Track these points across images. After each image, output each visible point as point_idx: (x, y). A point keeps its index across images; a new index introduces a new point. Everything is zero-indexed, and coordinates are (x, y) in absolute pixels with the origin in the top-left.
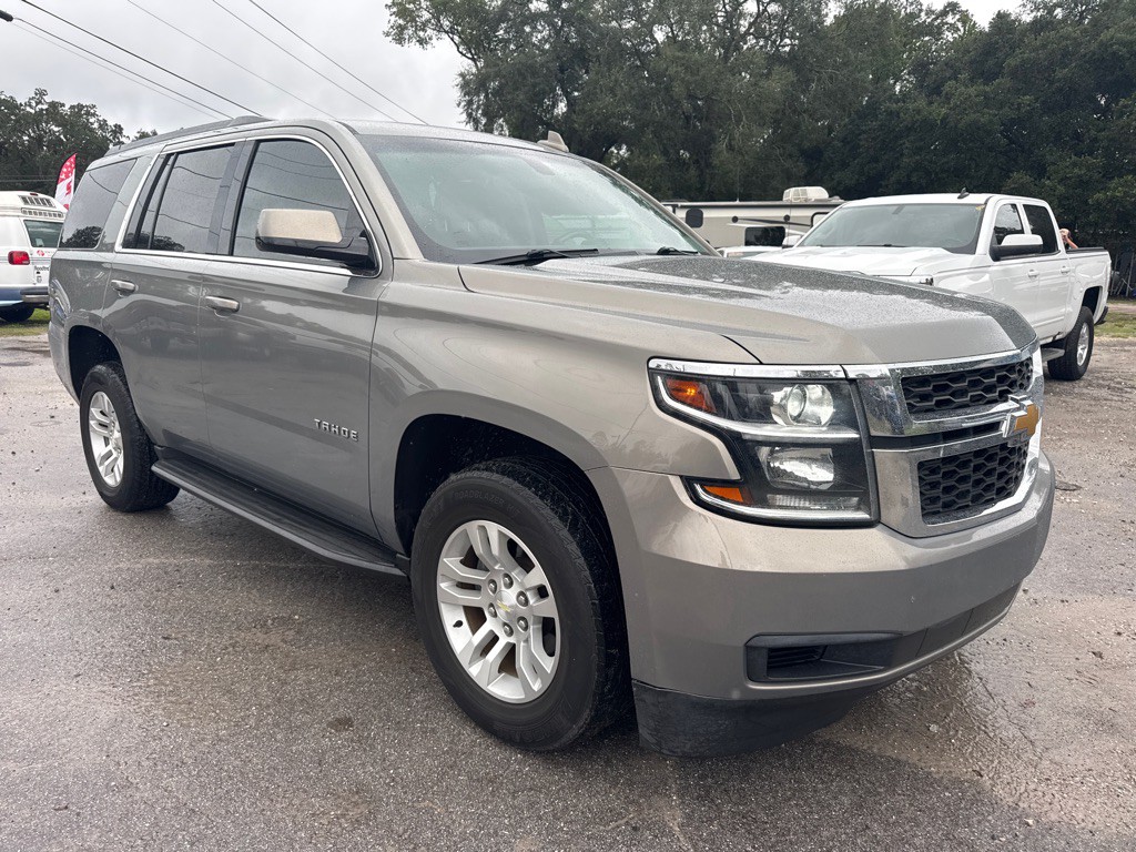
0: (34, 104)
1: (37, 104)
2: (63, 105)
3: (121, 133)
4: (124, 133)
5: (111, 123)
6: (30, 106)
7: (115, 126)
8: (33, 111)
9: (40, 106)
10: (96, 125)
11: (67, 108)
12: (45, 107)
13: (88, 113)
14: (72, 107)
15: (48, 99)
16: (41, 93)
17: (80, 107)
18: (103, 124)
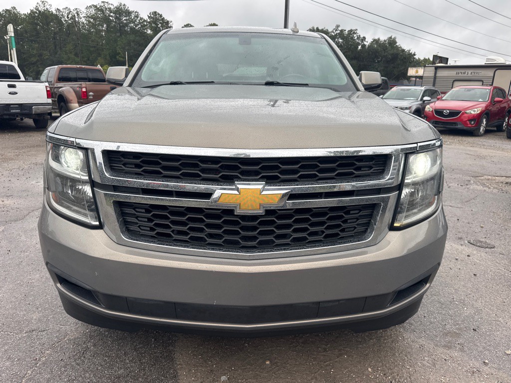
0: (334, 31)
1: (336, 31)
2: (345, 30)
3: (365, 40)
4: (366, 40)
5: (362, 36)
6: (333, 32)
7: (363, 37)
8: (334, 34)
9: (337, 32)
10: (356, 38)
11: (346, 32)
12: (339, 32)
13: (354, 33)
14: (349, 31)
15: (340, 29)
16: (338, 26)
17: (351, 30)
18: (359, 37)
